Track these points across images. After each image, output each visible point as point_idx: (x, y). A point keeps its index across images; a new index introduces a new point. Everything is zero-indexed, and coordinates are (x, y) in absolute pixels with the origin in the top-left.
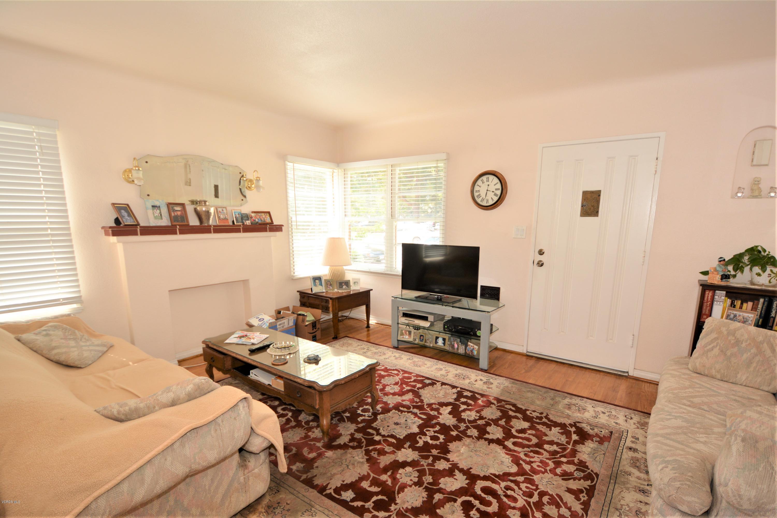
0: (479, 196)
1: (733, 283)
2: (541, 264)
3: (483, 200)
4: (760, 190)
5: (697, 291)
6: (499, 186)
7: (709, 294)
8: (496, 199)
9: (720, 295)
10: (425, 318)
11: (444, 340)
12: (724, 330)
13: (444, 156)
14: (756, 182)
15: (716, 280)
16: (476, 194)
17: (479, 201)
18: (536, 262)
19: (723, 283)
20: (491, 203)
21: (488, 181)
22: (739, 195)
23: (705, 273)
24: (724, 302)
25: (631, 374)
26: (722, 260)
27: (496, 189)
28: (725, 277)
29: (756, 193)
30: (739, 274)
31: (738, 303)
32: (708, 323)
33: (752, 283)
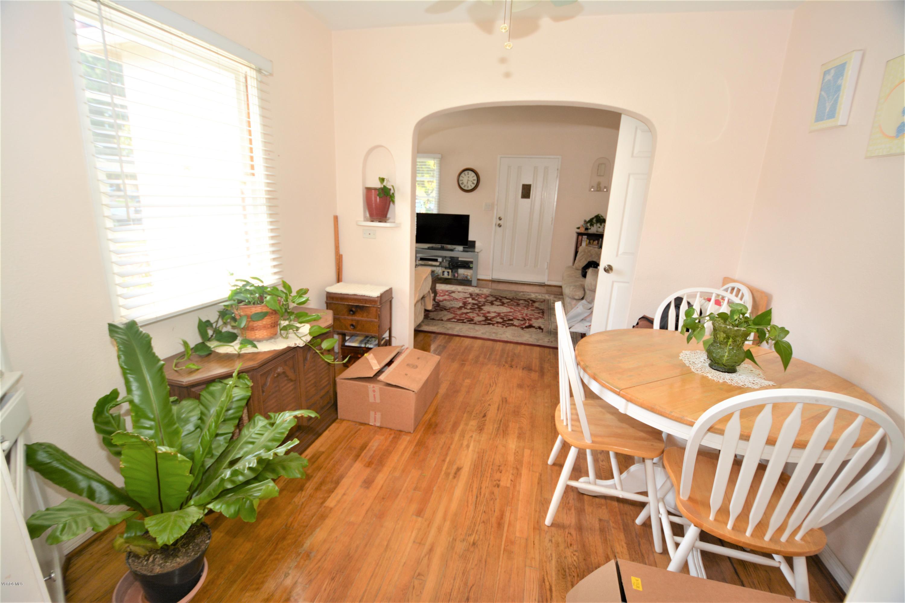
0: (462, 183)
1: (590, 231)
2: (500, 226)
3: (465, 186)
4: (600, 187)
5: (575, 236)
6: (475, 178)
7: (580, 237)
8: (473, 186)
9: (585, 237)
10: (436, 260)
11: (448, 272)
12: (586, 251)
13: (440, 156)
14: (599, 184)
15: (582, 230)
16: (460, 182)
17: (462, 186)
18: (497, 225)
19: (586, 232)
20: (470, 188)
21: (468, 174)
22: (592, 190)
23: (578, 228)
24: (586, 241)
25: (546, 283)
26: (585, 221)
27: (474, 180)
28: (587, 229)
29: (599, 189)
30: (592, 228)
31: (592, 241)
32: (580, 249)
33: (597, 232)
